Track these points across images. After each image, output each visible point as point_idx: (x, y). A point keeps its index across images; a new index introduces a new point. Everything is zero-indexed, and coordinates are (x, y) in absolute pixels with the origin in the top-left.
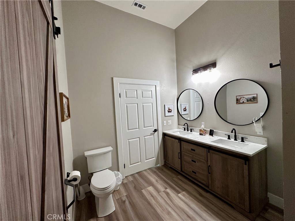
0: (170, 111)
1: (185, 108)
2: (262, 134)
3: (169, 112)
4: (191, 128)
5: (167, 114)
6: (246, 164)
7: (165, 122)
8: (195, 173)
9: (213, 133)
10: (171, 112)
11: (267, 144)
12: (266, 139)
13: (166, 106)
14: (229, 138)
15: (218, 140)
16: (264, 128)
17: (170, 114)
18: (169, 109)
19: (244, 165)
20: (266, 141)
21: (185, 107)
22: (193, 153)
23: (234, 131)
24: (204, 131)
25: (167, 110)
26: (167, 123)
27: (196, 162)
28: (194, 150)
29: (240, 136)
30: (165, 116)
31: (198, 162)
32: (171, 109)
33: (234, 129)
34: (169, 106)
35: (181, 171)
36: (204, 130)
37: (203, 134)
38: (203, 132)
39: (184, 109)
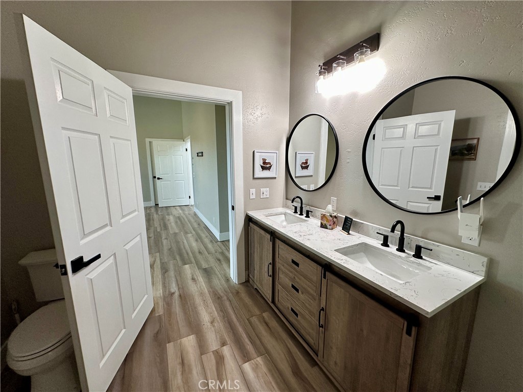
0: (266, 166)
1: (306, 163)
2: (475, 243)
3: (263, 168)
4: (308, 208)
5: (259, 173)
6: (409, 333)
7: (253, 191)
8: (297, 315)
9: (350, 227)
10: (269, 168)
11: (483, 274)
12: (485, 259)
13: (257, 155)
14: (385, 244)
15: (357, 245)
16: (485, 228)
17: (266, 174)
18: (264, 163)
19: (405, 336)
20: (485, 264)
21: (307, 160)
22: (294, 269)
23: (399, 227)
24: (331, 218)
25: (259, 163)
26: (258, 193)
27: (300, 291)
28: (297, 265)
29: (412, 240)
30: (254, 178)
31: (302, 293)
32: (269, 163)
33: (399, 222)
34: (265, 156)
35: (273, 302)
36: (331, 216)
37: (328, 226)
38: (327, 220)
39: (303, 163)
